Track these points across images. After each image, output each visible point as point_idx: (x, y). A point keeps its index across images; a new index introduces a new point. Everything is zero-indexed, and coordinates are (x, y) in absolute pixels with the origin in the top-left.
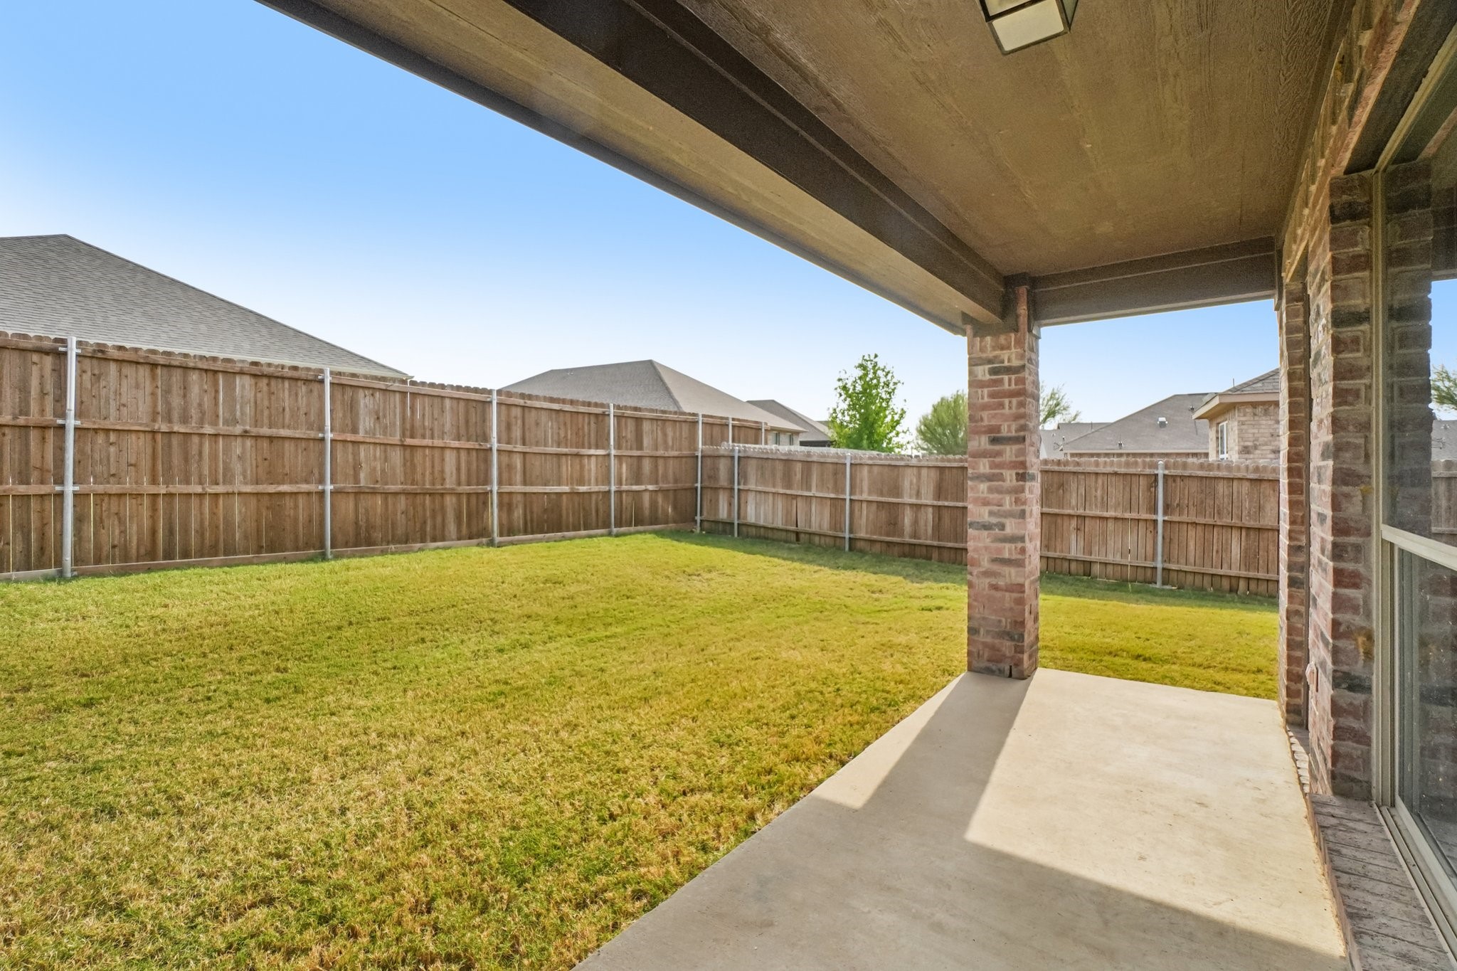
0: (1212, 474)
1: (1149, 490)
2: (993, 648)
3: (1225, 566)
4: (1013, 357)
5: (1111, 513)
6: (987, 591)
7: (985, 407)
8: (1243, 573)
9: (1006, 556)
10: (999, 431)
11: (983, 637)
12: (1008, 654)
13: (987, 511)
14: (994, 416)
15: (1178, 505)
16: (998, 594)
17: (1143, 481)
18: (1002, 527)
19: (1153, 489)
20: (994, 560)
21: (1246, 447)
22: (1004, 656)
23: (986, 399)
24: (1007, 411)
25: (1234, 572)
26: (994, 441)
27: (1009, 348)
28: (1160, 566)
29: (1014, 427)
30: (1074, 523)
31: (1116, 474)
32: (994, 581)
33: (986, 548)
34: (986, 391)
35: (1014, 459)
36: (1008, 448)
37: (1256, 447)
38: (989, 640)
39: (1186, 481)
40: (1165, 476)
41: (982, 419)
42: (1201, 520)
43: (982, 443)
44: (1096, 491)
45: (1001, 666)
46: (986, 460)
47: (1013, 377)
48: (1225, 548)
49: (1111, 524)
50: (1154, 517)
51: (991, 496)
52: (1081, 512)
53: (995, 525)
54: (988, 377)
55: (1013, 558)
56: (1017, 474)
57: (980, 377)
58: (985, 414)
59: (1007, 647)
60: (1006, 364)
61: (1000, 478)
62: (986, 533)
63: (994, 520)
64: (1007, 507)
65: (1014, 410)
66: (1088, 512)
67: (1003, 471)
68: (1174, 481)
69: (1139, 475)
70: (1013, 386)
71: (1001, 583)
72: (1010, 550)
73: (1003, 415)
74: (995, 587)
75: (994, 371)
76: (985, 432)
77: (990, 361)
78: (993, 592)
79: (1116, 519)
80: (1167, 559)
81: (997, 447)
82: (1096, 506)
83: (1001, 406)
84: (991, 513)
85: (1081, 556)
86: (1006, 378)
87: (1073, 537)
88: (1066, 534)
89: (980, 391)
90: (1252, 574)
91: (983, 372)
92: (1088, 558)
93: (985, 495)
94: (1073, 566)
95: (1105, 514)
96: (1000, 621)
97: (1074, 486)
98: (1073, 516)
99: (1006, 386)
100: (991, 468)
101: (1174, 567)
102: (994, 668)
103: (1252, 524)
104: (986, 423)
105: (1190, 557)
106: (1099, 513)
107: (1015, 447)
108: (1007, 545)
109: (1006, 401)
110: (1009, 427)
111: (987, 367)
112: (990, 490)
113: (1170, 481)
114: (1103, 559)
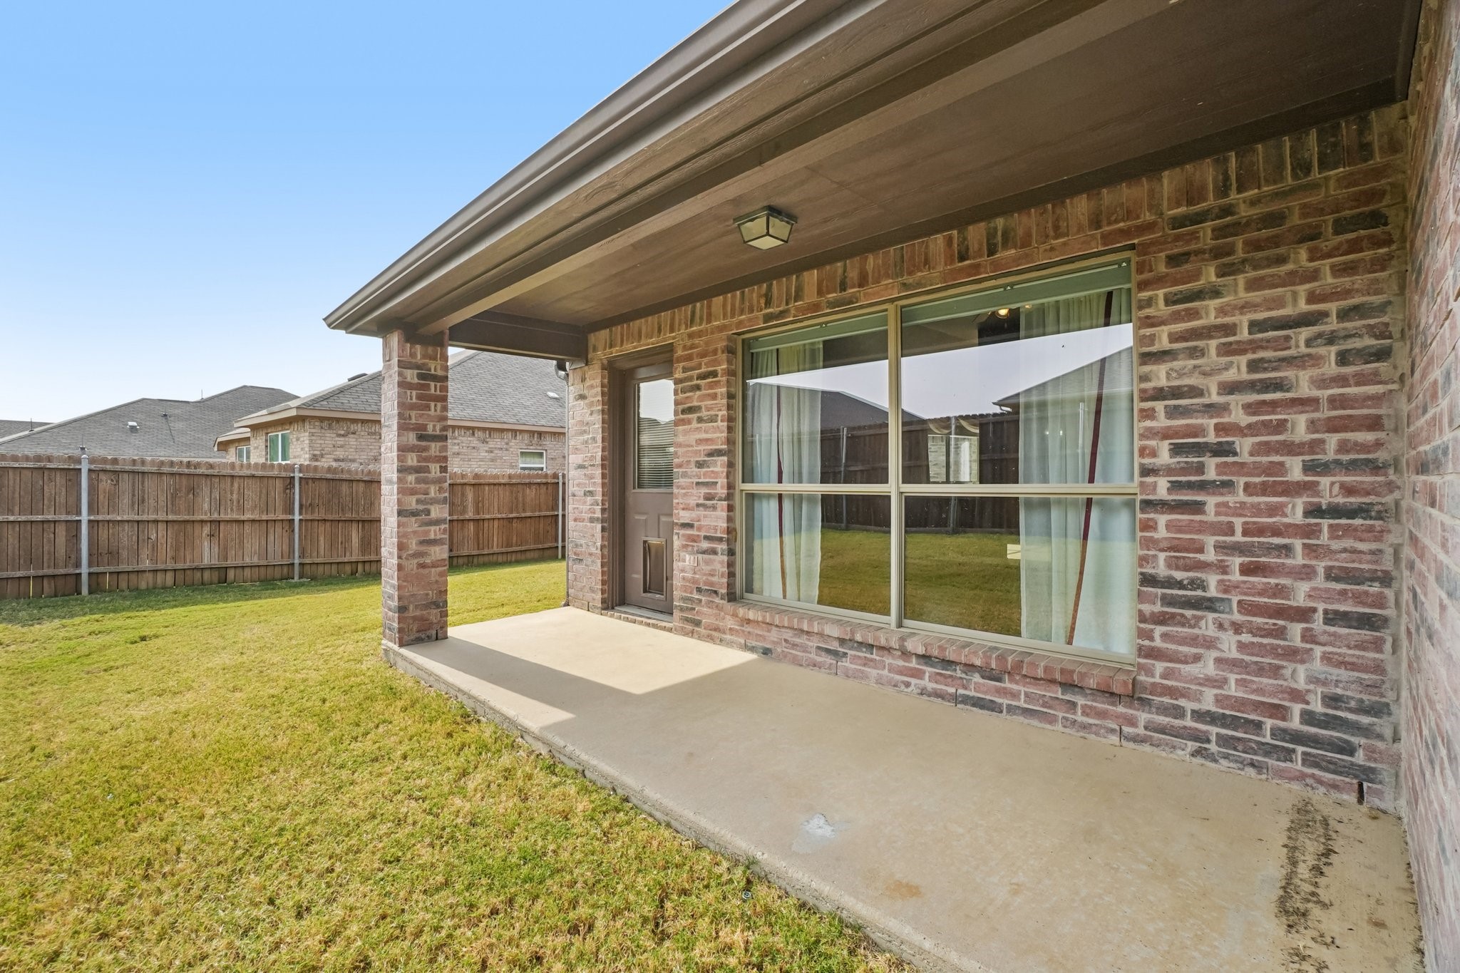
0: (337, 477)
1: (284, 492)
2: (422, 619)
3: (348, 554)
4: (439, 367)
5: (248, 516)
6: (415, 570)
7: (413, 407)
8: (362, 558)
9: (432, 537)
10: (425, 429)
11: (412, 612)
12: (435, 621)
13: (414, 500)
14: (421, 416)
15: (310, 505)
16: (426, 571)
17: (279, 484)
18: (428, 512)
19: (288, 491)
20: (422, 543)
21: (315, 455)
22: (432, 623)
23: (414, 400)
24: (432, 412)
25: (354, 559)
26: (421, 438)
27: (435, 359)
28: (297, 561)
29: (438, 428)
30: (206, 530)
31: (253, 476)
32: (421, 560)
33: (415, 532)
34: (414, 393)
35: (438, 454)
36: (433, 445)
37: (322, 456)
38: (418, 613)
39: (317, 483)
40: (300, 478)
41: (410, 418)
42: (330, 517)
43: (410, 439)
44: (232, 494)
45: (428, 633)
46: (414, 455)
47: (438, 384)
48: (348, 539)
49: (247, 526)
50: (291, 517)
51: (418, 486)
52: (215, 516)
53: (422, 511)
54: (416, 381)
55: (438, 537)
56: (441, 467)
57: (409, 379)
58: (413, 413)
59: (433, 614)
60: (433, 372)
61: (427, 470)
62: (413, 519)
63: (421, 507)
64: (432, 494)
65: (438, 412)
66: (223, 517)
67: (429, 464)
68: (307, 483)
69: (276, 478)
70: (438, 393)
71: (428, 561)
72: (435, 531)
73: (429, 415)
74: (423, 566)
75: (420, 376)
76: (413, 430)
77: (418, 367)
78: (421, 571)
79: (253, 521)
80: (302, 555)
81: (424, 443)
82: (232, 510)
83: (428, 408)
84: (418, 501)
85: (215, 562)
86: (432, 384)
87: (206, 544)
88: (197, 542)
89: (409, 392)
90: (366, 558)
91: (411, 375)
92: (224, 564)
93: (413, 485)
94: (207, 575)
95: (242, 518)
96: (427, 594)
97: (206, 491)
98: (206, 521)
99: (433, 391)
100: (418, 461)
101: (307, 561)
102: (423, 636)
103: (366, 517)
104: (413, 421)
105: (321, 552)
106: (235, 516)
107: (439, 444)
108: (433, 528)
109: (432, 404)
110: (434, 426)
111: (416, 372)
112: (418, 481)
113: (303, 482)
114: (239, 562)
